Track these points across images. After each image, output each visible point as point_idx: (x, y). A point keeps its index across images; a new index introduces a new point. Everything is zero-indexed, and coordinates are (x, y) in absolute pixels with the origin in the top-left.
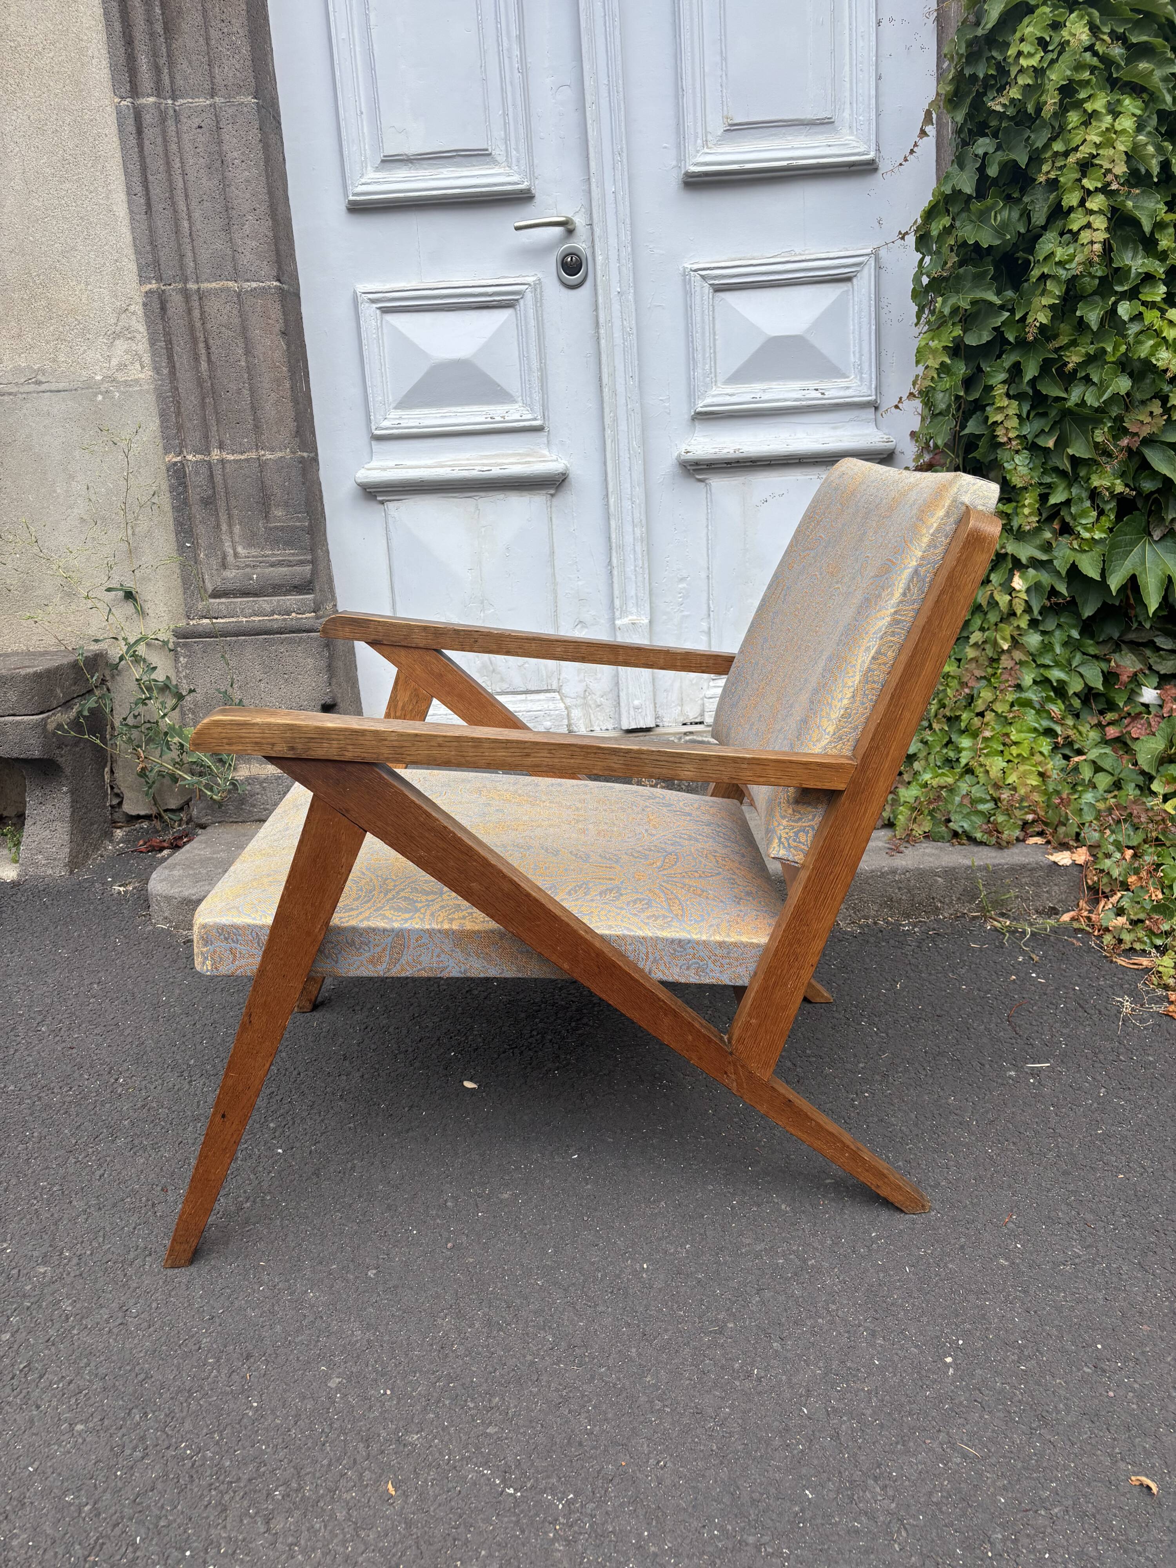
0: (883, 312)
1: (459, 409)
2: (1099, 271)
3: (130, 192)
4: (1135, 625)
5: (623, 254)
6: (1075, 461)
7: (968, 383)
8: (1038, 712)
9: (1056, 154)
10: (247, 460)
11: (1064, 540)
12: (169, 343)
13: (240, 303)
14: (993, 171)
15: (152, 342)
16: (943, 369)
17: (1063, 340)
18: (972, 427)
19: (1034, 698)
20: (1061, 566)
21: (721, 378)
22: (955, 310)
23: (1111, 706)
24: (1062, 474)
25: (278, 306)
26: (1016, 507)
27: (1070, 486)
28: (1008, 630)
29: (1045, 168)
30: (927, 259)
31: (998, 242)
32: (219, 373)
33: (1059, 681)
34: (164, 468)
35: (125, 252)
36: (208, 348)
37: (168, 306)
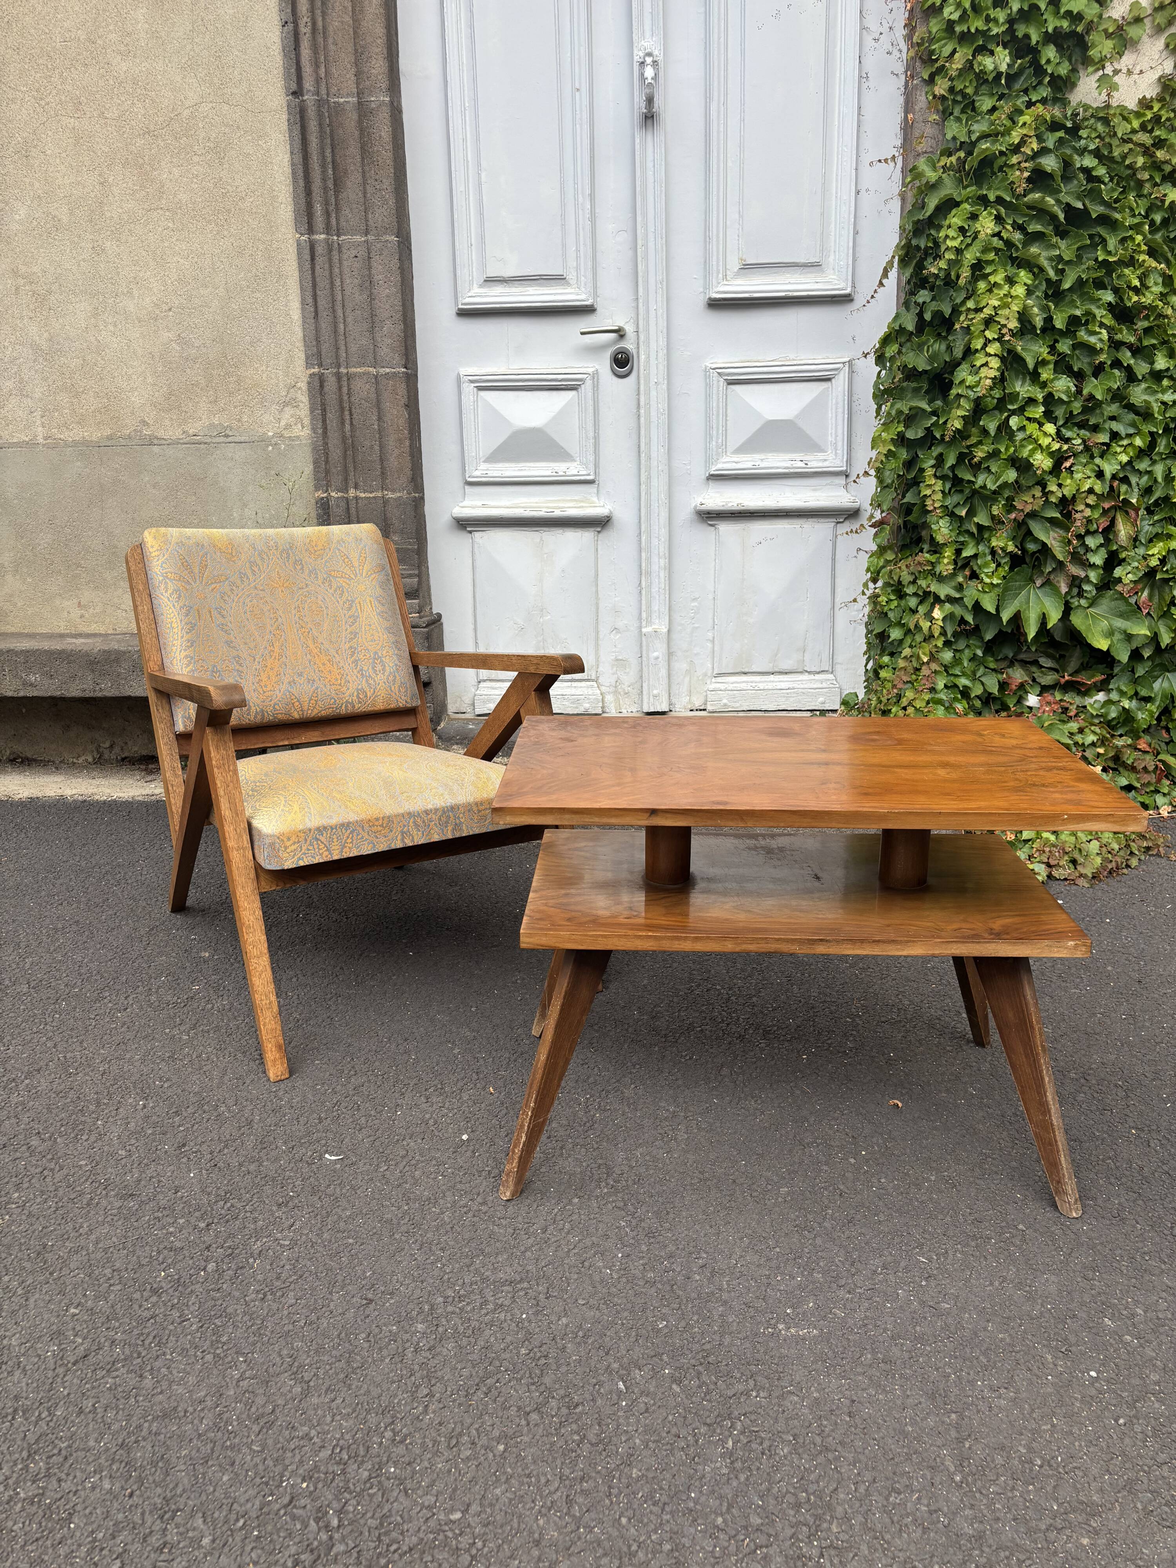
0: (854, 404)
1: (532, 464)
2: (997, 394)
3: (303, 303)
4: (1025, 648)
5: (661, 354)
6: (980, 527)
7: (909, 464)
8: (947, 709)
9: (969, 310)
10: (374, 498)
11: (973, 583)
12: (324, 410)
13: (377, 383)
14: (928, 316)
15: (312, 410)
16: (890, 454)
17: (973, 440)
18: (909, 498)
19: (944, 698)
20: (969, 602)
21: (730, 449)
22: (900, 412)
23: (1005, 708)
24: (972, 534)
25: (404, 386)
26: (939, 558)
27: (978, 544)
28: (927, 647)
29: (962, 318)
30: (883, 372)
31: (929, 368)
32: (358, 433)
33: (965, 687)
34: (313, 501)
35: (297, 344)
36: (351, 414)
37: (326, 384)
